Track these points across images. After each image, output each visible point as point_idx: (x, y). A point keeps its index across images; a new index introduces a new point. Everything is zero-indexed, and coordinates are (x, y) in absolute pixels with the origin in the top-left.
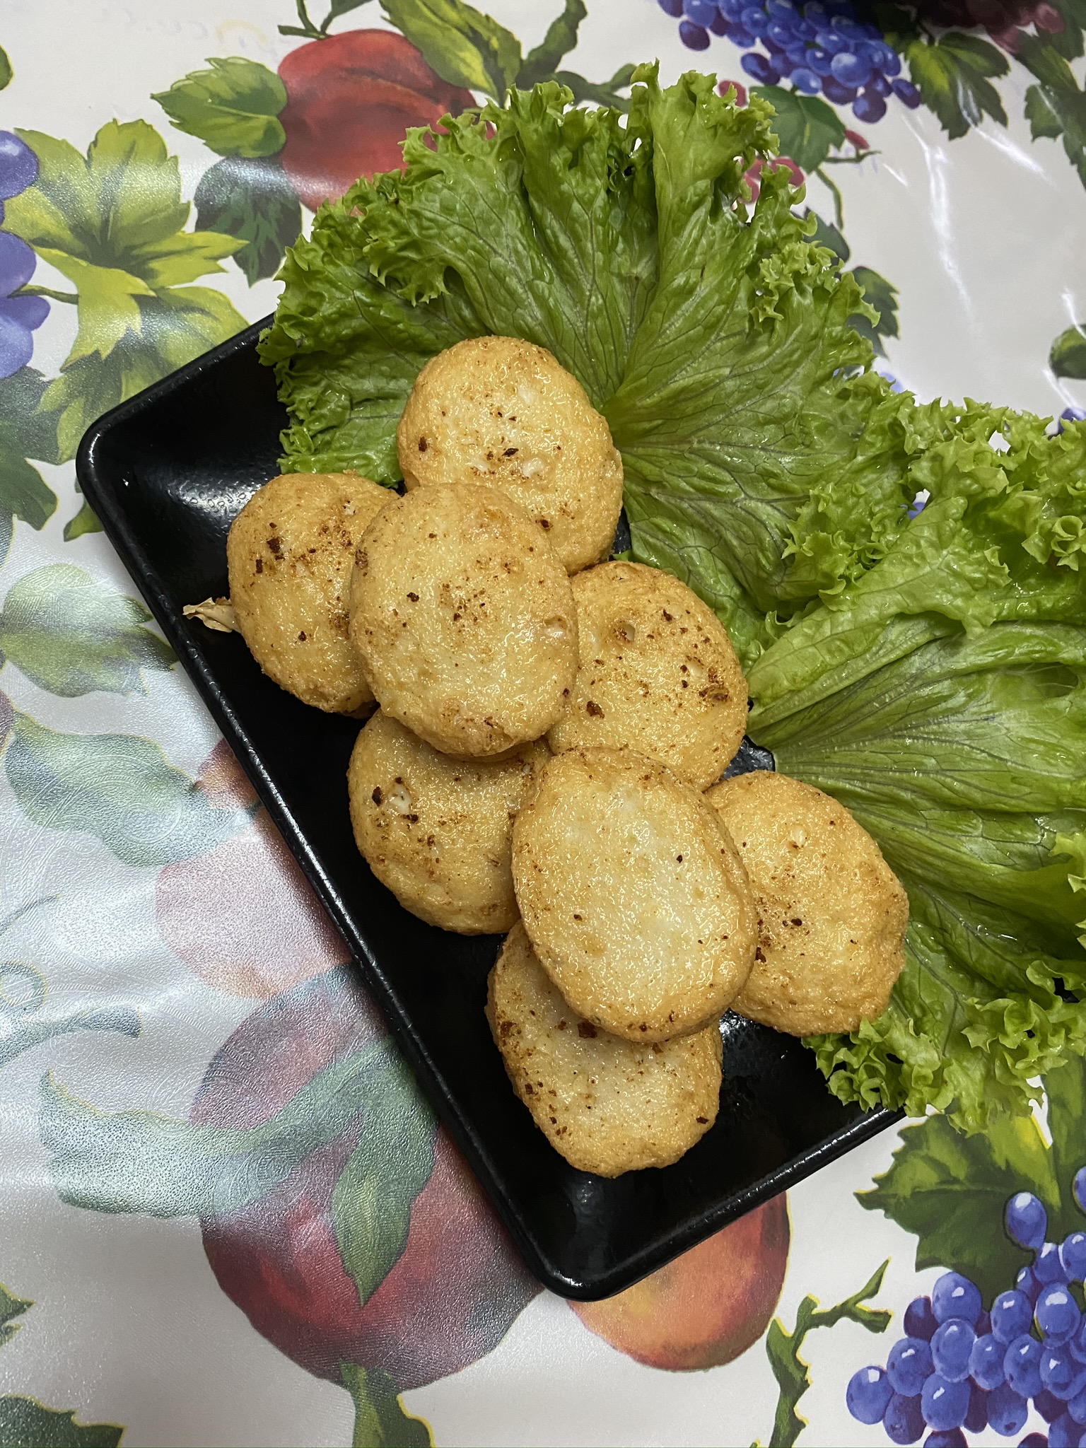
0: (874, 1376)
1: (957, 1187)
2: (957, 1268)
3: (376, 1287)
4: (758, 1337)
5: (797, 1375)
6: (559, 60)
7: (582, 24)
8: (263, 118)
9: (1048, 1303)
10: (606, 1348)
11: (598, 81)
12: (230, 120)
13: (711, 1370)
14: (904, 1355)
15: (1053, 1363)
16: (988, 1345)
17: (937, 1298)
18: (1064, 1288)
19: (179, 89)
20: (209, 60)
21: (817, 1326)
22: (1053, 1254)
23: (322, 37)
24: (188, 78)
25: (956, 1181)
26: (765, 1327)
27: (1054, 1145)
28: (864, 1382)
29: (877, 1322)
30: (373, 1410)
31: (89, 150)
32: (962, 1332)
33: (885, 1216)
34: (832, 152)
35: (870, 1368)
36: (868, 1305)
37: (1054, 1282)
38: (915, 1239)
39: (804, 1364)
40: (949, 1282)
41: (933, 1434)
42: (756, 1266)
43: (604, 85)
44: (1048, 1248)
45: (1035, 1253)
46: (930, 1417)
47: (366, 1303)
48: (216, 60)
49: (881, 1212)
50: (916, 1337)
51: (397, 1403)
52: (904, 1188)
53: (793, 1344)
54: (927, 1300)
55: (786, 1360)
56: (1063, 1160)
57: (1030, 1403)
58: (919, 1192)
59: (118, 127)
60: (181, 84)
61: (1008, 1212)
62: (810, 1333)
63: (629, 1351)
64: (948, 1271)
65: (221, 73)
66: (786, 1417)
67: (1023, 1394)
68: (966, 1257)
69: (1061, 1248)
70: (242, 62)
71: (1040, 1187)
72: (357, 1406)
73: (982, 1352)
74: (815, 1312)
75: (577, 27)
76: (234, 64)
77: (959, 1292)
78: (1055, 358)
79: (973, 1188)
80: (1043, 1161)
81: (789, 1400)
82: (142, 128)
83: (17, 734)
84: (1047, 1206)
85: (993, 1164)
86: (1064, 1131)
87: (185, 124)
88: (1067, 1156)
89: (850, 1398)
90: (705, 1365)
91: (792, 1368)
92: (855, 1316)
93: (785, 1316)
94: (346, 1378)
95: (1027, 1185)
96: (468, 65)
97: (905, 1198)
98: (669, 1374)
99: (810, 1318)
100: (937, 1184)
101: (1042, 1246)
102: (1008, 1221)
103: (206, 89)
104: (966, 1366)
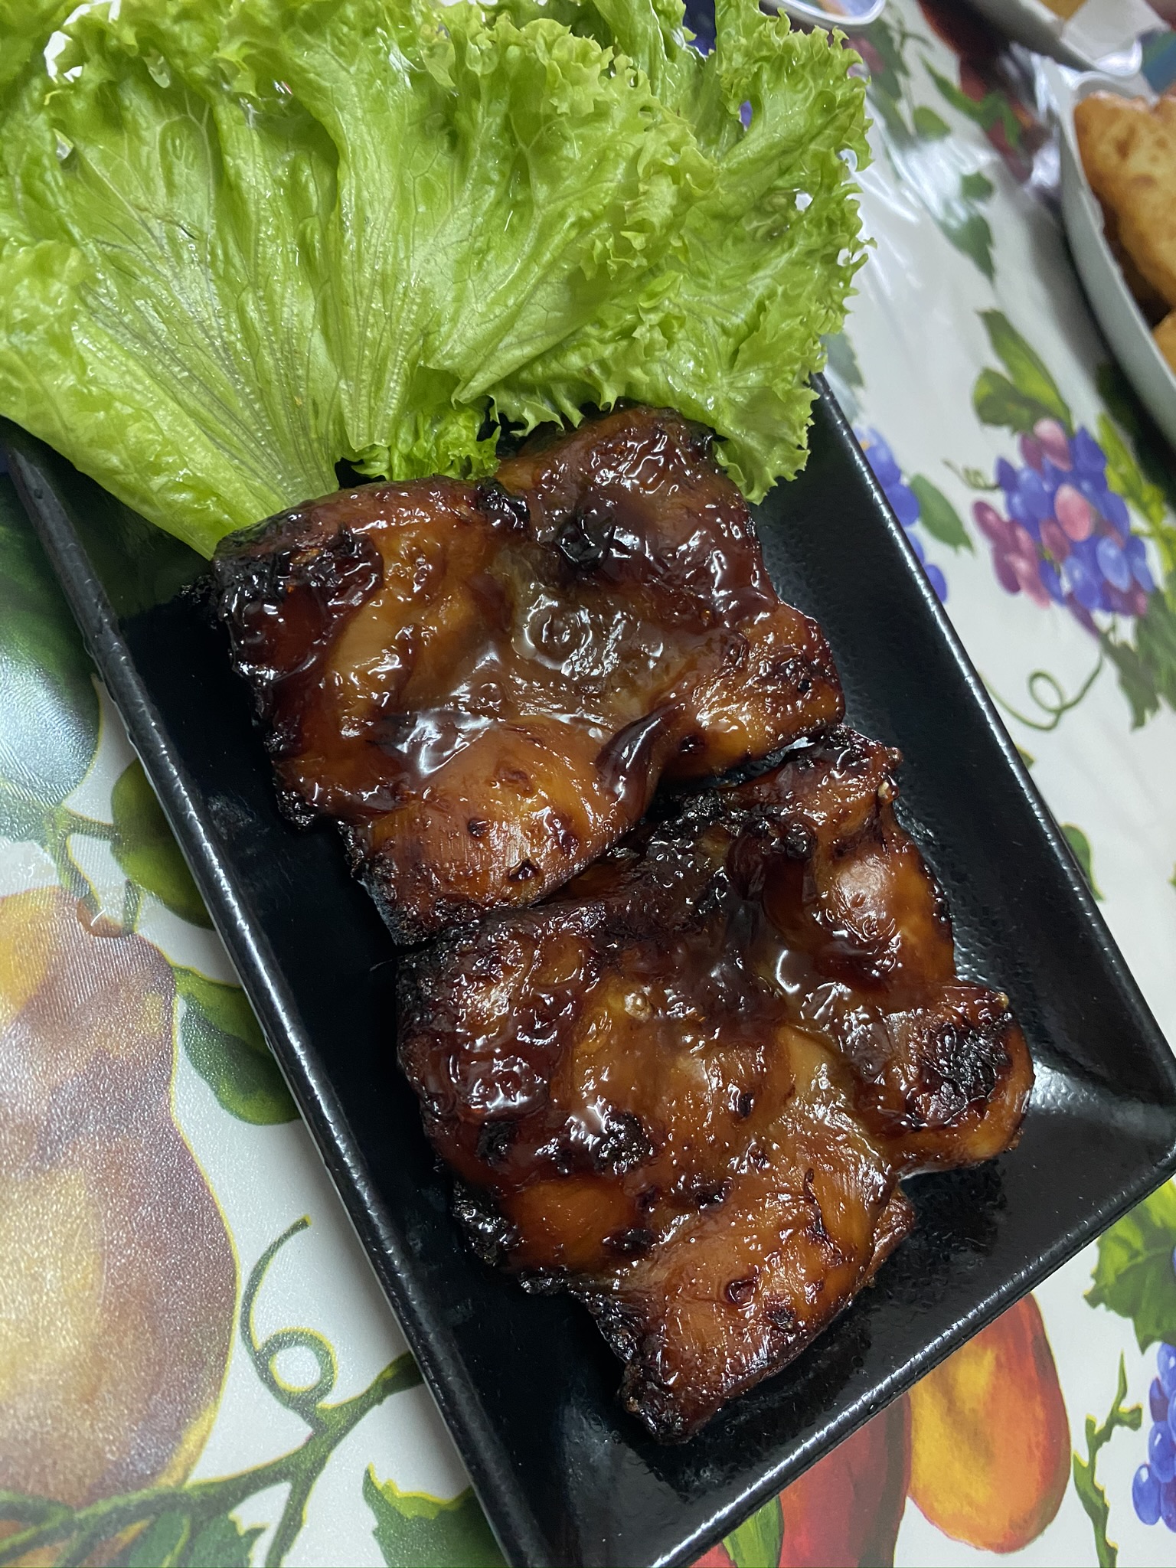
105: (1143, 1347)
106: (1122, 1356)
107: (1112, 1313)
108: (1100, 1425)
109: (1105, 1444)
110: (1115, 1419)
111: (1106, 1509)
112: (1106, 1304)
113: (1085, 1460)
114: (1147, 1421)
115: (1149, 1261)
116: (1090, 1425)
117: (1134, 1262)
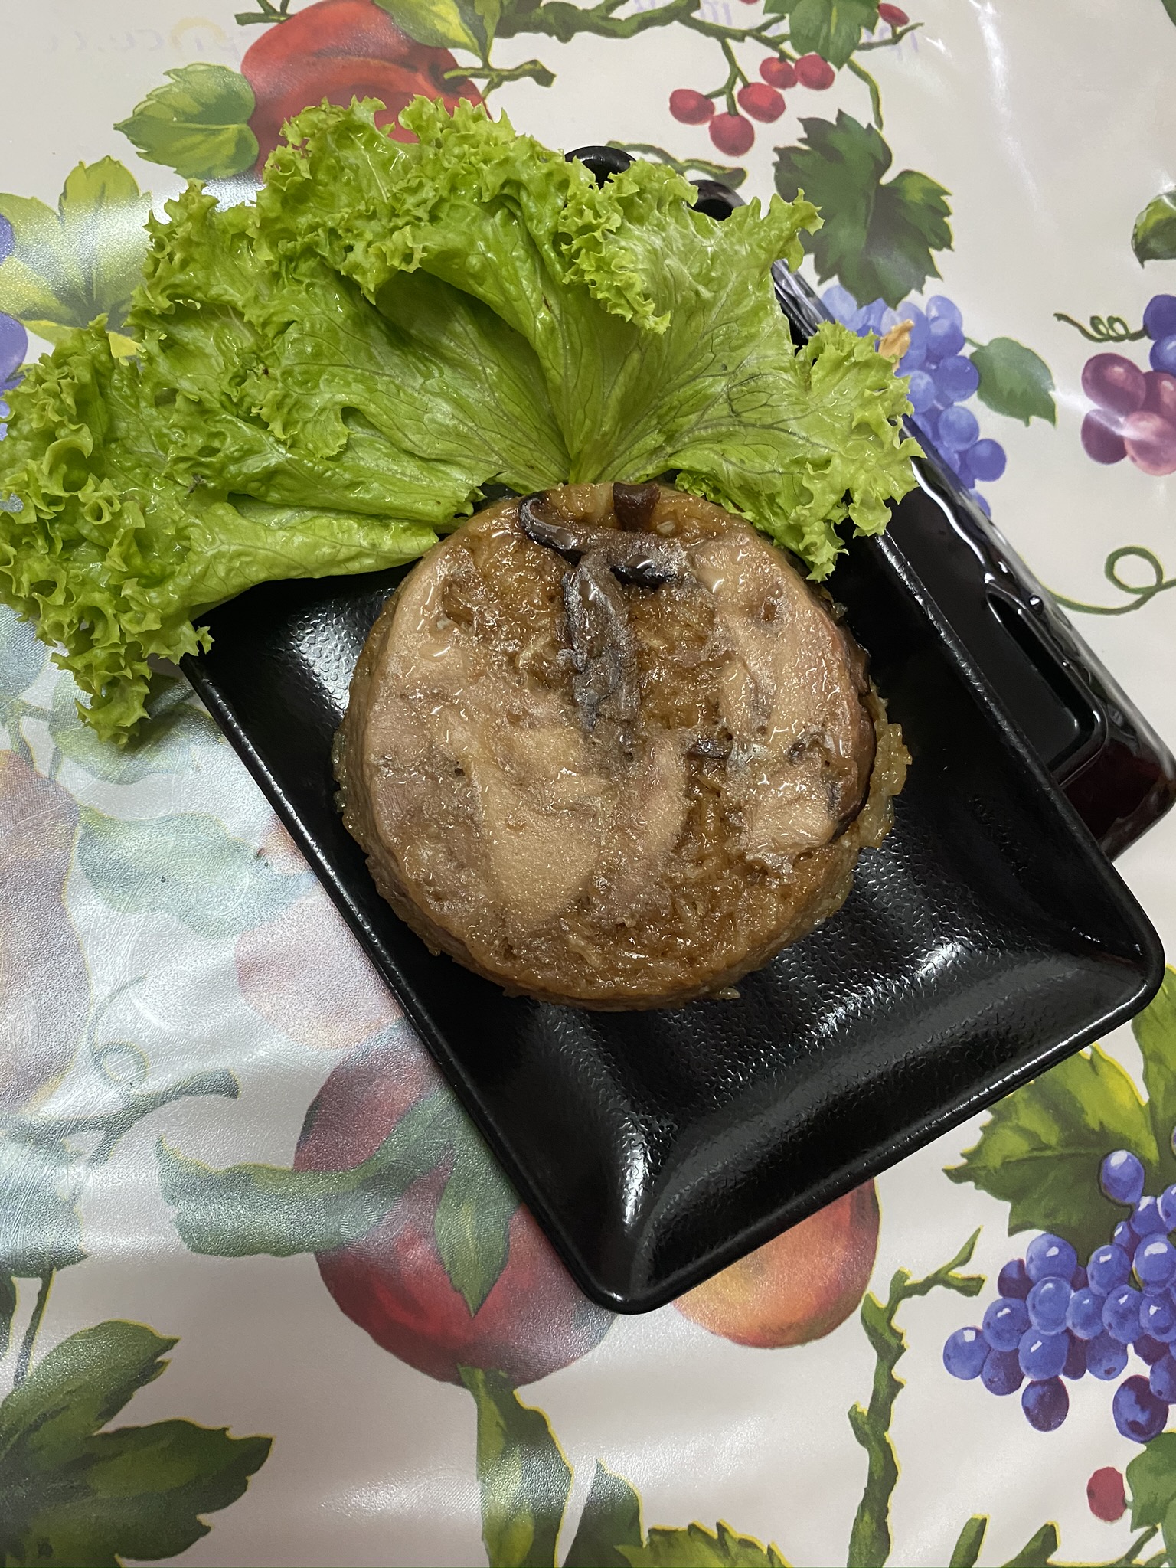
0: (970, 1336)
1: (1049, 1153)
2: (1050, 1230)
3: (484, 1299)
4: (852, 1311)
5: (893, 1341)
8: (233, 127)
9: (1147, 1253)
10: (705, 1333)
12: (198, 138)
13: (809, 1345)
14: (1000, 1315)
15: (1153, 1310)
16: (1085, 1299)
17: (1031, 1260)
18: (1164, 1238)
19: (141, 113)
20: (167, 73)
21: (910, 1295)
22: (1152, 1207)
23: (282, 19)
24: (149, 97)
25: (1047, 1147)
26: (859, 1301)
27: (1151, 1102)
28: (960, 1342)
29: (971, 1287)
30: (493, 1406)
31: (60, 204)
32: (1058, 1288)
33: (976, 1188)
34: (865, 37)
35: (966, 1329)
36: (961, 1272)
37: (1152, 1233)
38: (1007, 1205)
39: (899, 1330)
40: (1043, 1243)
41: (1032, 1384)
42: (846, 1248)
43: (598, 7)
44: (1146, 1201)
45: (1132, 1208)
46: (1028, 1369)
47: (476, 1314)
48: (175, 71)
49: (971, 1184)
50: (1011, 1297)
51: (514, 1397)
52: (994, 1160)
53: (887, 1315)
54: (1021, 1262)
55: (881, 1328)
56: (1161, 1114)
57: (1130, 1348)
58: (1009, 1162)
59: (85, 171)
60: (141, 107)
61: (1103, 1171)
62: (904, 1303)
63: (727, 1335)
64: (1041, 1232)
65: (182, 86)
66: (885, 1381)
67: (1122, 1340)
68: (1060, 1219)
69: (1159, 1200)
70: (203, 68)
71: (1137, 1144)
72: (478, 1403)
73: (1079, 1304)
74: (908, 1283)
76: (194, 72)
77: (1054, 1251)
78: (1140, 237)
79: (1067, 1151)
80: (1139, 1119)
81: (886, 1365)
82: (110, 166)
83: (85, 827)
84: (1144, 1162)
85: (1086, 1126)
86: (1162, 1087)
87: (153, 153)
88: (1164, 1110)
89: (947, 1358)
90: (803, 1340)
91: (887, 1335)
92: (948, 1284)
93: (878, 1289)
94: (465, 1378)
95: (1123, 1144)
96: (445, 20)
97: (995, 1169)
98: (767, 1352)
99: (902, 1290)
100: (1030, 1152)
101: (1139, 1200)
102: (1103, 1179)
103: (170, 106)
104: (1064, 1319)
105: (1012, 1231)
106: (979, 1230)
107: (983, 1192)
108: (916, 1277)
109: (916, 1297)
110: (940, 1279)
111: (901, 1350)
112: (977, 1184)
113: (883, 1300)
114: (990, 1293)
115: (1061, 1158)
116: (900, 1277)
117: (1035, 1154)
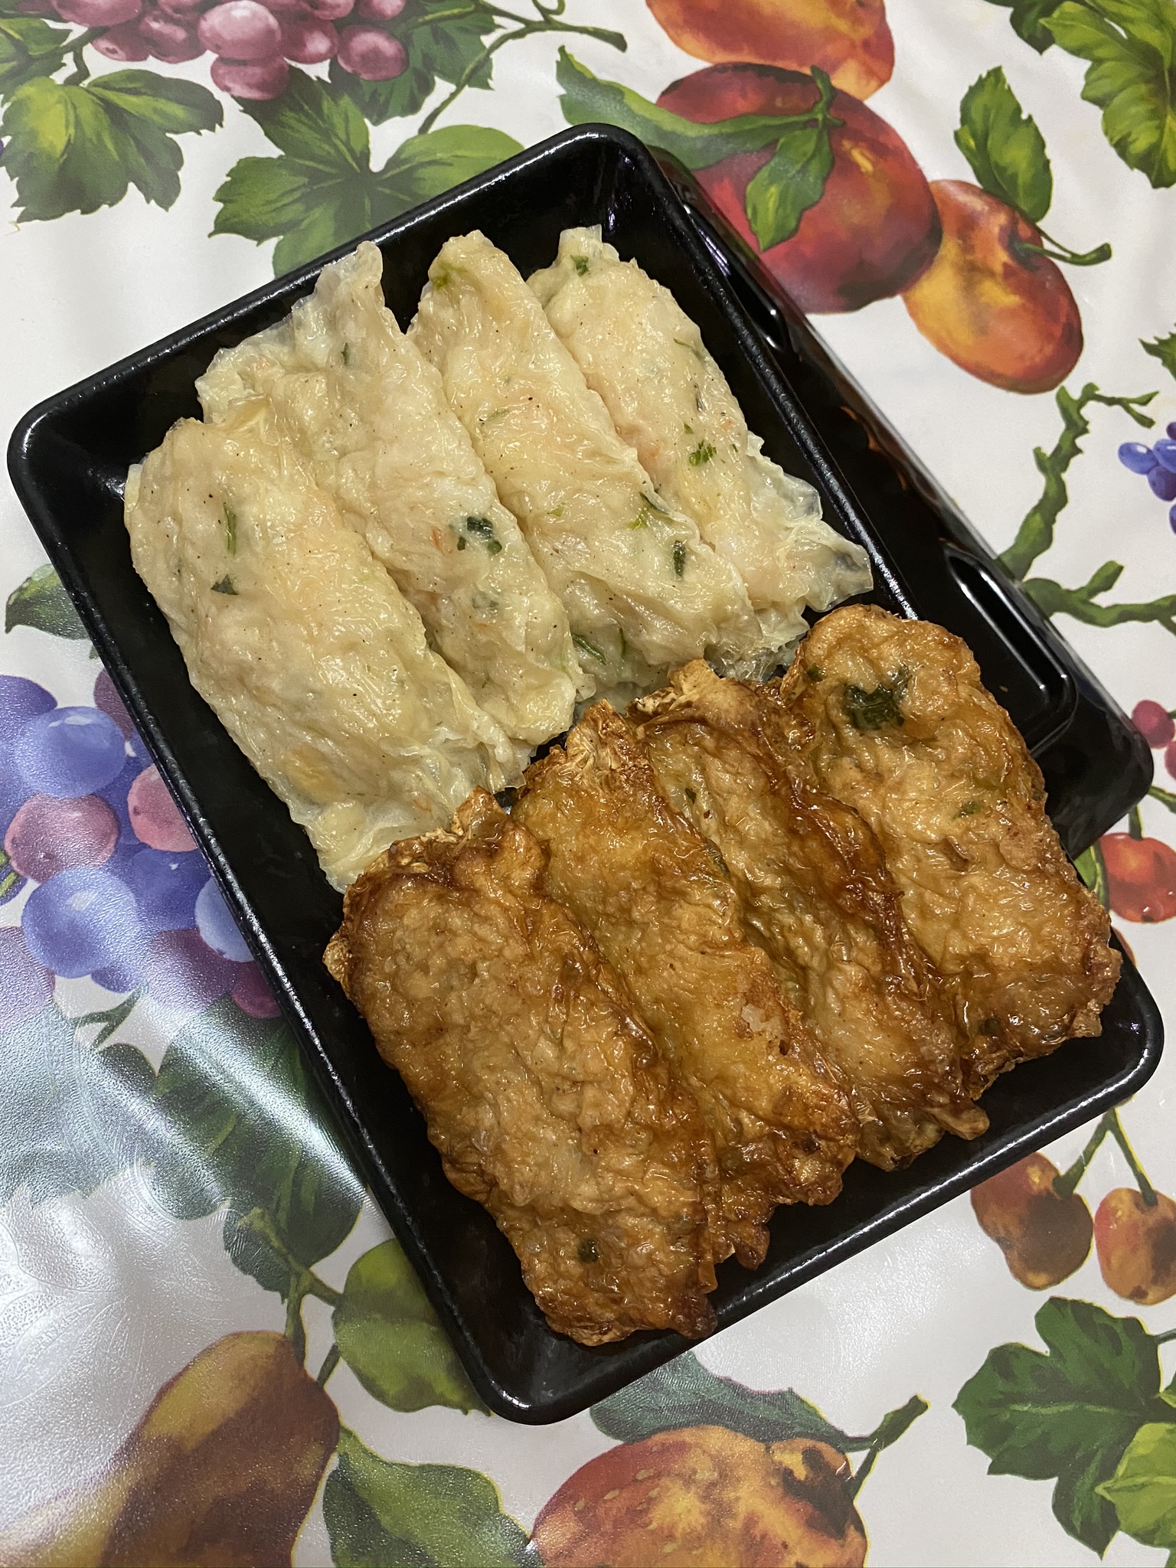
6: (1029, 565)
7: (1060, 516)
11: (1074, 587)
43: (1082, 589)
75: (1054, 521)
